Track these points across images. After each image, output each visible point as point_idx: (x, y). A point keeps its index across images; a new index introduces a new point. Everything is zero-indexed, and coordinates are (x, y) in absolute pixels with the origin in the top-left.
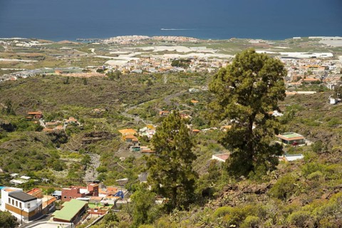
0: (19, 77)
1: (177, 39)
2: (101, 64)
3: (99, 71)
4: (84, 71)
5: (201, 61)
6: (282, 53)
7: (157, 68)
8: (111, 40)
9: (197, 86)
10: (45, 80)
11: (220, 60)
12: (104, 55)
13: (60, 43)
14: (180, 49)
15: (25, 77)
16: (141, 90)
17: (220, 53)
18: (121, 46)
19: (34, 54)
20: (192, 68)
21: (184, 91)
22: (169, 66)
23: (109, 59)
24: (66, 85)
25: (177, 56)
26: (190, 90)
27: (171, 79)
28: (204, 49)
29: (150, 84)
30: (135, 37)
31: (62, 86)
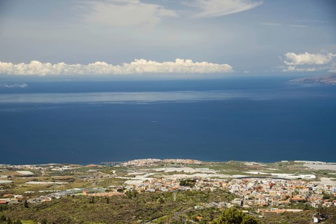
0: (53, 198)
1: (184, 161)
2: (121, 184)
3: (119, 190)
4: (107, 191)
5: (204, 181)
6: (273, 174)
7: (167, 187)
8: (129, 163)
9: (201, 204)
10: (74, 200)
11: (221, 180)
12: (123, 176)
13: (87, 166)
14: (187, 170)
15: (58, 198)
16: (155, 207)
17: (220, 173)
18: (138, 168)
19: (66, 177)
20: (197, 188)
21: (190, 208)
22: (177, 186)
23: (127, 180)
24: (92, 205)
25: (184, 176)
26: (196, 207)
27: (180, 197)
28: (207, 170)
29: (162, 201)
30: (150, 160)
31: (89, 205)
